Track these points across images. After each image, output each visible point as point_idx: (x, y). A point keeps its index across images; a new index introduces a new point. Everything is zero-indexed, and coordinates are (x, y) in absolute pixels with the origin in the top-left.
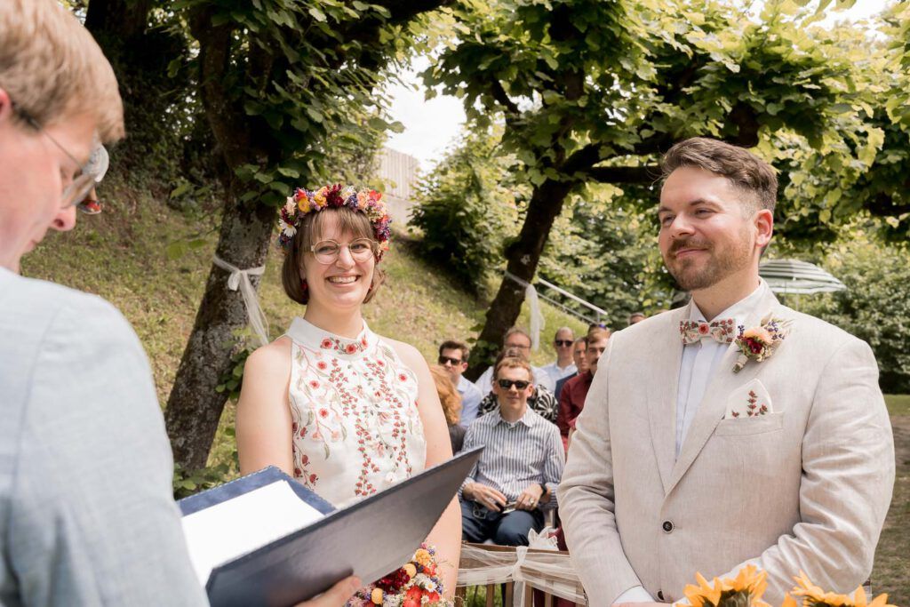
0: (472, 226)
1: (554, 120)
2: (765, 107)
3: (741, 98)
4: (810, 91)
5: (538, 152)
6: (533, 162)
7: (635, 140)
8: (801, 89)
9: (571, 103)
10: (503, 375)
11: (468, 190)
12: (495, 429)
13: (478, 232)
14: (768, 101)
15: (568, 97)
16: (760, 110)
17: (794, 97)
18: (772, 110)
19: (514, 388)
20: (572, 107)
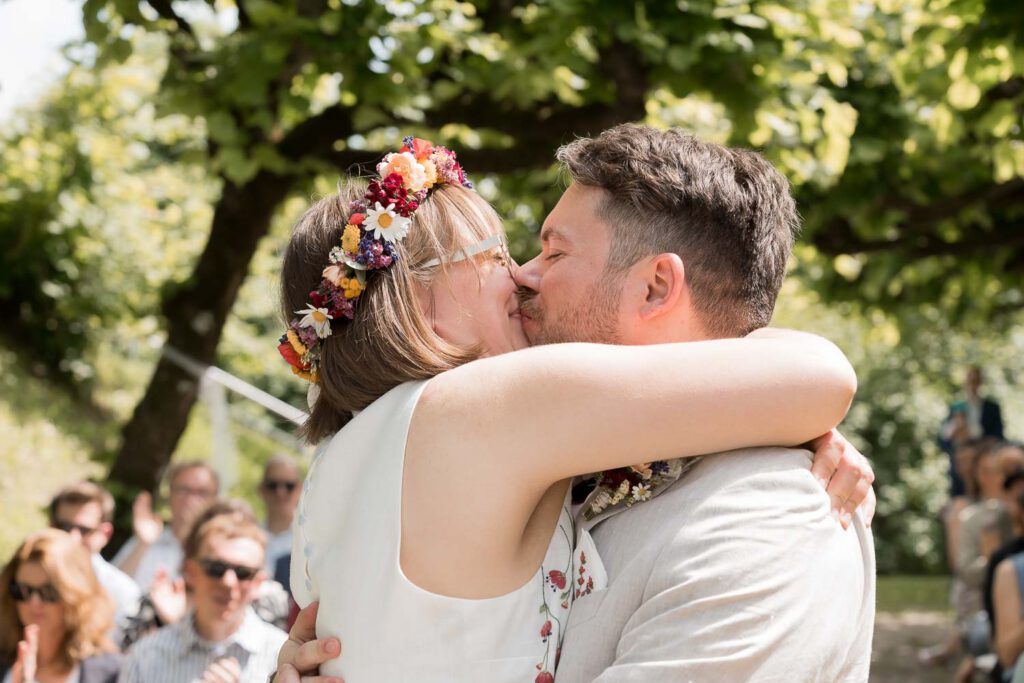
0: (70, 253)
1: (273, 54)
2: (664, 53)
3: (625, 33)
4: (748, 31)
5: (238, 115)
6: (228, 133)
7: (424, 101)
8: (729, 25)
9: (305, 24)
10: (211, 549)
11: (65, 183)
12: (182, 658)
13: (81, 265)
14: (673, 41)
15: (303, 12)
16: (656, 58)
17: (715, 39)
18: (679, 59)
19: (230, 578)
20: (308, 33)
